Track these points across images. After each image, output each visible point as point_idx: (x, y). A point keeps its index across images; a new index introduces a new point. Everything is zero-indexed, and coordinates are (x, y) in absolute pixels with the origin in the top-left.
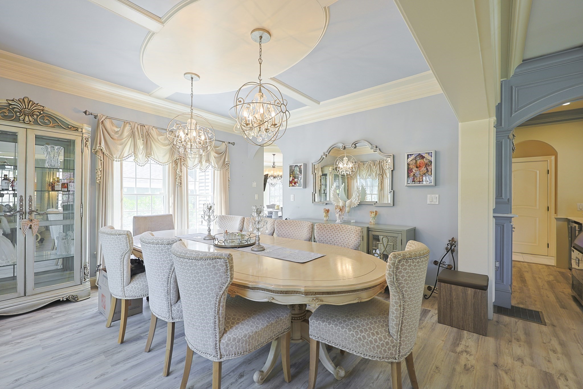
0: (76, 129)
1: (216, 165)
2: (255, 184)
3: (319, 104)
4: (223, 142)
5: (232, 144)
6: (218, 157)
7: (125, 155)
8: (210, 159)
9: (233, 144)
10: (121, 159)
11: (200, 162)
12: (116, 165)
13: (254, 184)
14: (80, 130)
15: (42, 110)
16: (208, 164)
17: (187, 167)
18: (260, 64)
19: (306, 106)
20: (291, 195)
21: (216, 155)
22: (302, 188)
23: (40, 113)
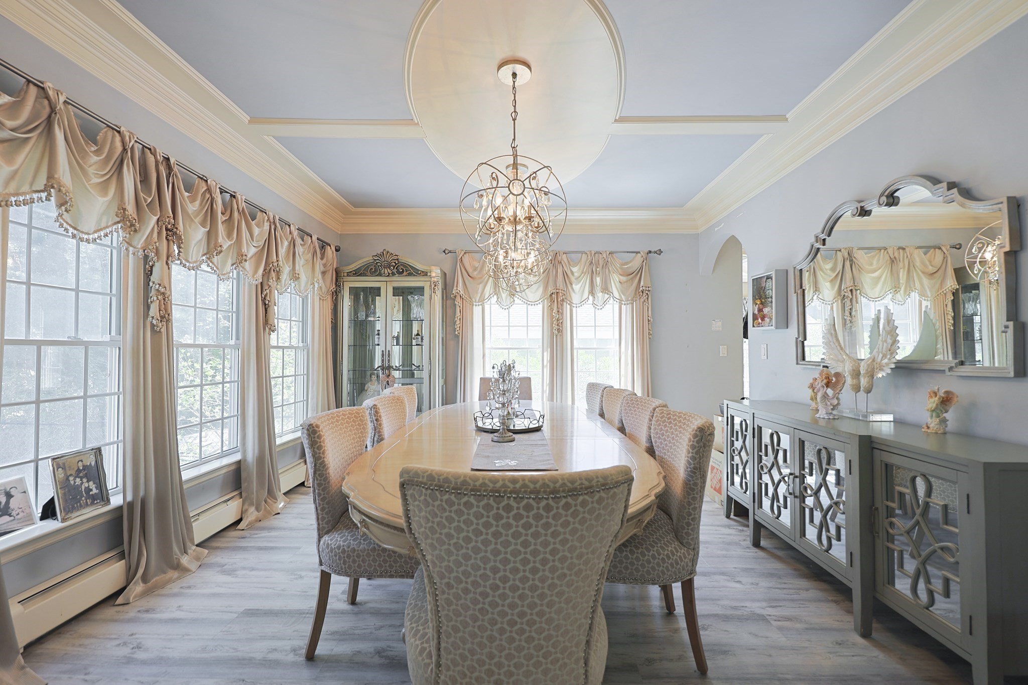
0: (425, 274)
1: (623, 296)
2: (720, 324)
3: (787, 119)
4: (637, 253)
5: (655, 252)
6: (627, 282)
7: (486, 297)
8: (609, 286)
9: (660, 252)
10: (482, 301)
11: (592, 292)
12: (477, 310)
13: (717, 325)
14: (429, 274)
15: (398, 259)
16: (607, 296)
17: (571, 304)
18: (514, 120)
19: (762, 135)
20: (762, 346)
21: (623, 279)
22: (773, 327)
23: (395, 263)
